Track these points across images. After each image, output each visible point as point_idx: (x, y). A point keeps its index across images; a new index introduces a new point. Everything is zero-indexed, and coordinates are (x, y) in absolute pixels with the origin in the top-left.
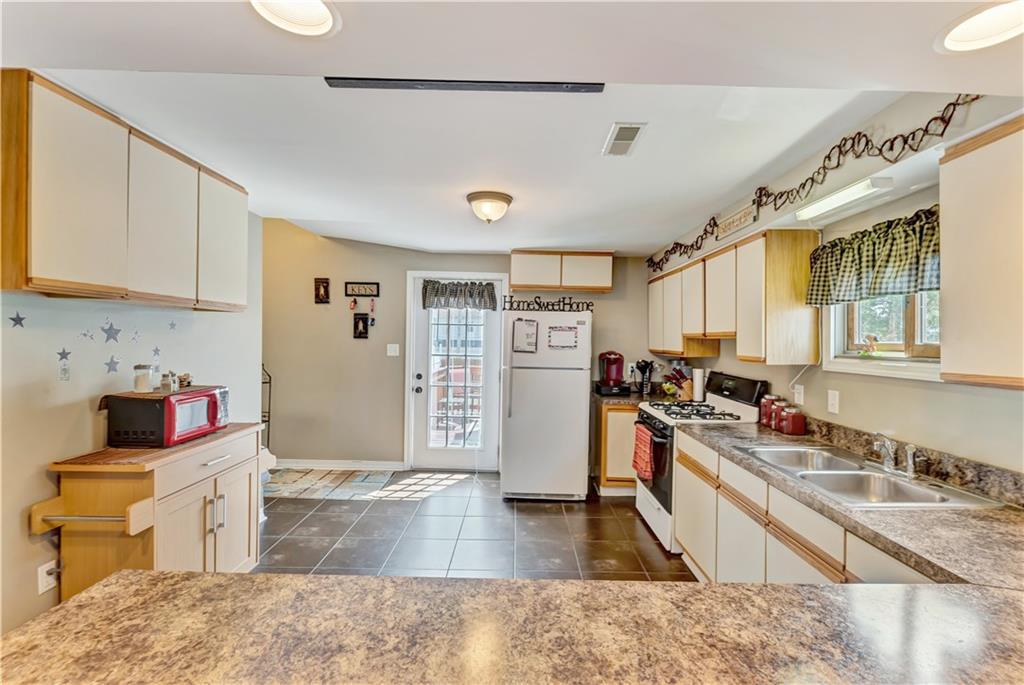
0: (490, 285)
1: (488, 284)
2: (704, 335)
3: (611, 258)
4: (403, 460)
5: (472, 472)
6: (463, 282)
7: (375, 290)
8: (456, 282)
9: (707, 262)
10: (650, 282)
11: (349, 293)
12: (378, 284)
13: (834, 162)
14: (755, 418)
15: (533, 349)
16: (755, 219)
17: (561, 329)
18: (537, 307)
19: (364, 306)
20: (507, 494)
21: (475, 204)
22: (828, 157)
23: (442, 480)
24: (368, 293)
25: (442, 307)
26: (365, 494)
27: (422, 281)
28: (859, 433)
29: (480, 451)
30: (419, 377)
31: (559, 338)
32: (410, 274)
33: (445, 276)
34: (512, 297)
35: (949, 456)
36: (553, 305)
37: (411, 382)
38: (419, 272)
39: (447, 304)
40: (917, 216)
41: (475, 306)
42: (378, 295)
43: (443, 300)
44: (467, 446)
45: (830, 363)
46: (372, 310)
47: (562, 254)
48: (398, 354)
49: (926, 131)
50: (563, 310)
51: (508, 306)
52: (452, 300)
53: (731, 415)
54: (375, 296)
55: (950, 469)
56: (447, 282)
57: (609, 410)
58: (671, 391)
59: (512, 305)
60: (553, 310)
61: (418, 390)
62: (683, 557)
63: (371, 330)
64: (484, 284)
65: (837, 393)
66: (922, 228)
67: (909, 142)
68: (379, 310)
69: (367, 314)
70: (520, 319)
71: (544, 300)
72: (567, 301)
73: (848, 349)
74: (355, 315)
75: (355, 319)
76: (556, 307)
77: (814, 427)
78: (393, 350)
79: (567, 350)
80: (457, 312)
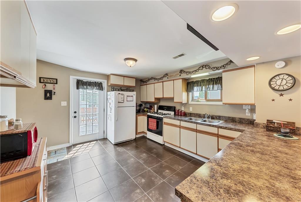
0: (101, 83)
1: (100, 83)
2: (163, 97)
3: (135, 79)
4: (69, 143)
5: (97, 140)
6: (92, 82)
7: (55, 82)
8: (89, 81)
9: (164, 83)
10: (141, 85)
11: (41, 81)
12: (57, 79)
13: (201, 69)
14: (174, 114)
15: (123, 102)
16: (180, 76)
17: (130, 96)
18: (121, 90)
19: (49, 87)
20: (115, 143)
21: (127, 61)
22: (200, 67)
23: (81, 147)
24: (51, 82)
25: (85, 89)
26: (63, 158)
27: (76, 80)
28: (197, 114)
29: (98, 133)
30: (75, 112)
31: (129, 99)
32: (71, 77)
33: (85, 79)
34: (114, 87)
35: (214, 115)
36: (125, 90)
37: (72, 114)
38: (75, 77)
39: (87, 88)
40: (209, 79)
41: (97, 89)
42: (57, 83)
43: (85, 87)
44: (93, 133)
45: (190, 102)
46: (54, 89)
47: (124, 77)
48: (66, 105)
49: (221, 67)
50: (127, 91)
51: (113, 90)
52: (88, 87)
53: (168, 114)
54: (55, 84)
55: (214, 117)
56: (86, 81)
57: (138, 116)
58: (147, 110)
59: (114, 90)
60: (125, 91)
61: (75, 117)
62: (165, 144)
63: (53, 96)
64: (99, 82)
65: (192, 108)
66: (210, 81)
67: (217, 68)
68: (57, 89)
69: (52, 90)
70: (119, 94)
71: (123, 89)
72: (128, 89)
73: (193, 100)
74: (45, 90)
75: (45, 92)
76: (126, 91)
77: (187, 114)
78: (64, 104)
79: (131, 102)
80: (90, 91)
